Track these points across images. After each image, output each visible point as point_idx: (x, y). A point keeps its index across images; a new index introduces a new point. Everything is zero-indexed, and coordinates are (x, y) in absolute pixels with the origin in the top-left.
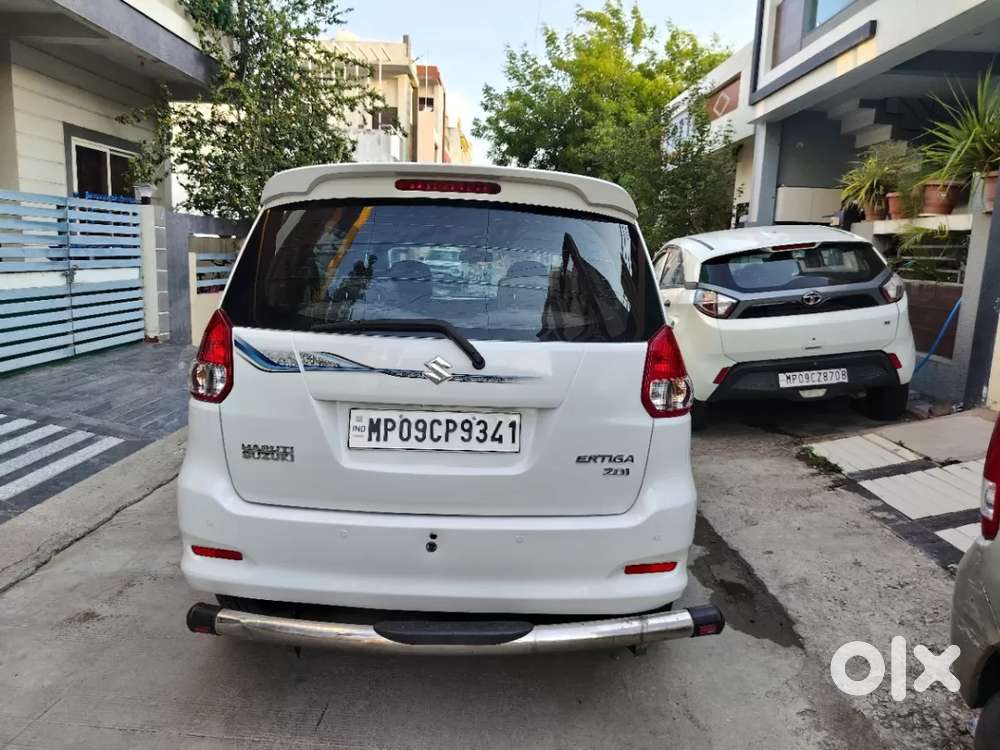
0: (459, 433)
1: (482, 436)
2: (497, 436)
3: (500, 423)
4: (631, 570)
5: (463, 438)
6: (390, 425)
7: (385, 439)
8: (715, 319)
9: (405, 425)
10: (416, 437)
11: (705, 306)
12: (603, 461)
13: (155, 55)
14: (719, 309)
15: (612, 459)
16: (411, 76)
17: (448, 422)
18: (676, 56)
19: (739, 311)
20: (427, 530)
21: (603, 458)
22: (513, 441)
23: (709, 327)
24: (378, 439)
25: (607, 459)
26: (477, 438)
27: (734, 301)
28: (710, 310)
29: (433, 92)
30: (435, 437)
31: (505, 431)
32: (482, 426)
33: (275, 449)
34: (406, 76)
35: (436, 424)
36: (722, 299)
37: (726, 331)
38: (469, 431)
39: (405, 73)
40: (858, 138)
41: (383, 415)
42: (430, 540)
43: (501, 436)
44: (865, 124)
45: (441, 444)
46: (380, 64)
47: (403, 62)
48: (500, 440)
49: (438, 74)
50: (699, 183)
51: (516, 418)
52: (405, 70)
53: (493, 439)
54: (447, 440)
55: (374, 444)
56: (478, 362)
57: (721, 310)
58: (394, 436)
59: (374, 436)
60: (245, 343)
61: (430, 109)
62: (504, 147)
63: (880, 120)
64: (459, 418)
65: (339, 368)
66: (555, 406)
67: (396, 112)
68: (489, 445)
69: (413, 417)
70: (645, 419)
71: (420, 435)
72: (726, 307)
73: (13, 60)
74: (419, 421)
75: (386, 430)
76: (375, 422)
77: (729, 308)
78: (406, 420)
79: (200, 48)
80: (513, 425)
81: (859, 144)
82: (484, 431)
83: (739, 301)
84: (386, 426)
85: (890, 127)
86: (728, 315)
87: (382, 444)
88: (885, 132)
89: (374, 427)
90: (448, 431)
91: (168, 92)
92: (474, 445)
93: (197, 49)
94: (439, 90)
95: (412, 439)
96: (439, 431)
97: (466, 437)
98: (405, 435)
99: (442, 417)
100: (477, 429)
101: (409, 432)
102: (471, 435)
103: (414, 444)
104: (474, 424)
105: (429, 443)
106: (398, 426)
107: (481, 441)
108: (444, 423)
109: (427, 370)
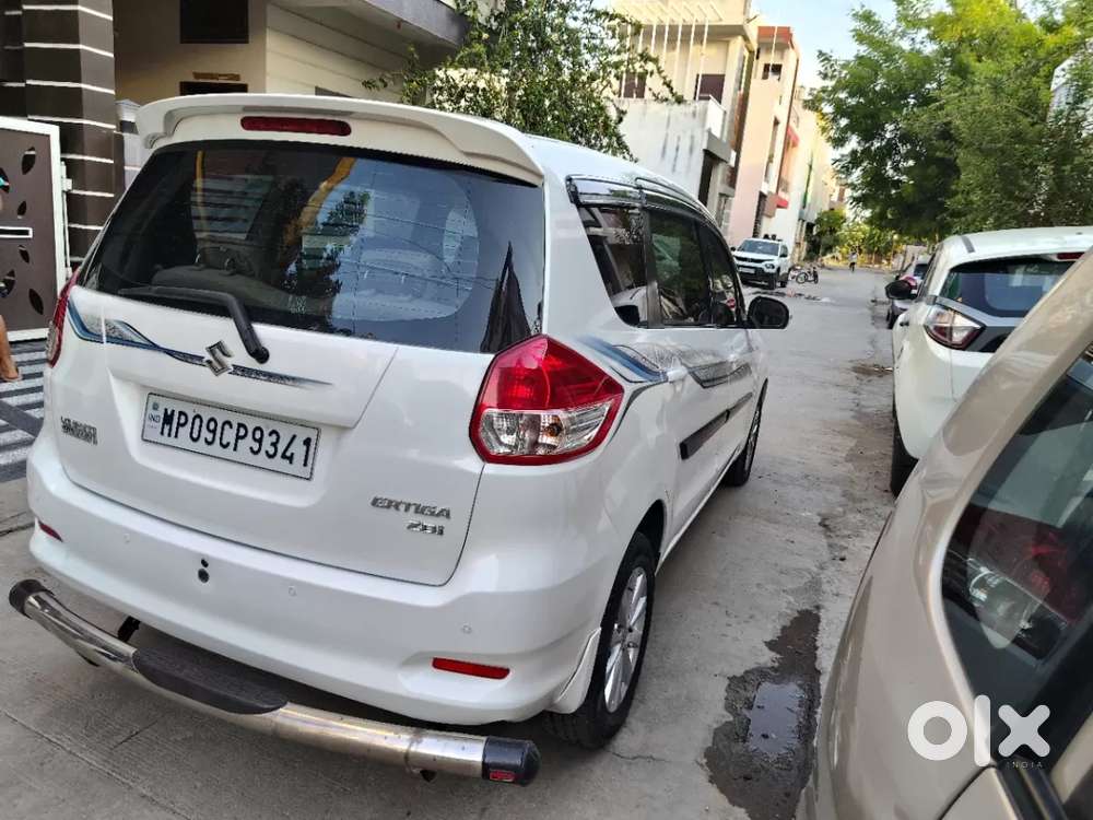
0: (248, 442)
1: (272, 451)
2: (288, 454)
3: (294, 437)
4: (441, 664)
5: (251, 448)
6: (182, 420)
7: (176, 436)
8: (947, 349)
9: (197, 422)
10: (206, 440)
11: (936, 328)
12: (407, 510)
13: (396, 14)
14: (955, 335)
15: (420, 510)
16: (746, 39)
17: (240, 425)
19: (983, 340)
20: (200, 554)
21: (408, 506)
22: (305, 465)
23: (938, 360)
24: (169, 435)
25: (413, 509)
26: (267, 452)
27: (977, 326)
28: (942, 335)
29: (782, 58)
30: (224, 442)
31: (298, 449)
32: (274, 438)
33: (83, 428)
34: (740, 38)
35: (227, 427)
36: (960, 321)
37: (958, 367)
38: (260, 441)
39: (739, 34)
41: (177, 407)
42: (201, 567)
43: (292, 454)
45: (229, 451)
46: (707, 24)
47: (736, 20)
48: (290, 459)
49: (791, 35)
50: (1064, 168)
51: (312, 434)
52: (738, 31)
53: (284, 456)
54: (235, 449)
55: (165, 439)
56: (261, 355)
57: (958, 337)
58: (184, 432)
59: (167, 428)
61: (777, 77)
62: (844, 122)
64: (251, 424)
65: (132, 344)
66: (349, 425)
67: (723, 80)
68: (279, 463)
69: (206, 413)
70: (472, 463)
71: (210, 438)
72: (965, 334)
73: (269, 23)
74: (212, 419)
75: (179, 425)
76: (169, 412)
77: (968, 337)
78: (198, 416)
79: (455, 7)
80: (307, 442)
82: (274, 445)
83: (984, 327)
84: (179, 419)
86: (966, 345)
87: (171, 441)
89: (168, 419)
90: (238, 437)
91: (416, 56)
92: (261, 459)
93: (449, 7)
94: (791, 55)
95: (202, 440)
96: (230, 435)
97: (256, 449)
98: (195, 436)
99: (235, 419)
100: (268, 441)
101: (200, 431)
102: (260, 445)
103: (201, 446)
104: (266, 433)
105: (216, 449)
106: (190, 420)
107: (271, 456)
108: (235, 426)
109: (208, 357)
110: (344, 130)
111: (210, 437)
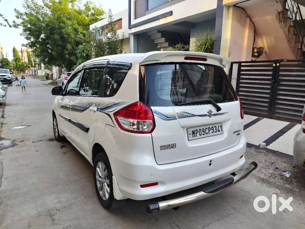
0: (211, 131)
3: (219, 126)
6: (197, 132)
7: (196, 136)
9: (200, 131)
10: (203, 134)
17: (209, 128)
18: (88, 9)
22: (222, 131)
24: (195, 136)
25: (237, 131)
30: (207, 133)
31: (220, 128)
33: (170, 145)
35: (206, 129)
38: (213, 130)
40: (155, 40)
41: (195, 129)
42: (210, 162)
44: (158, 37)
51: (221, 124)
53: (218, 131)
54: (209, 133)
55: (194, 138)
56: (219, 110)
58: (198, 134)
59: (194, 135)
60: (157, 111)
63: (162, 36)
64: (211, 127)
65: (188, 117)
66: (230, 119)
68: (218, 133)
69: (201, 128)
74: (203, 129)
76: (193, 131)
78: (200, 129)
80: (221, 126)
81: (155, 42)
84: (196, 132)
85: (164, 38)
87: (196, 138)
88: (163, 40)
89: (193, 133)
90: (209, 131)
92: (214, 133)
95: (202, 135)
96: (207, 131)
98: (200, 134)
99: (207, 127)
100: (215, 129)
101: (201, 133)
102: (214, 131)
103: (202, 136)
104: (214, 128)
105: (205, 135)
106: (198, 132)
107: (216, 132)
108: (208, 129)
109: (208, 114)
110: (205, 60)
111: (203, 133)
